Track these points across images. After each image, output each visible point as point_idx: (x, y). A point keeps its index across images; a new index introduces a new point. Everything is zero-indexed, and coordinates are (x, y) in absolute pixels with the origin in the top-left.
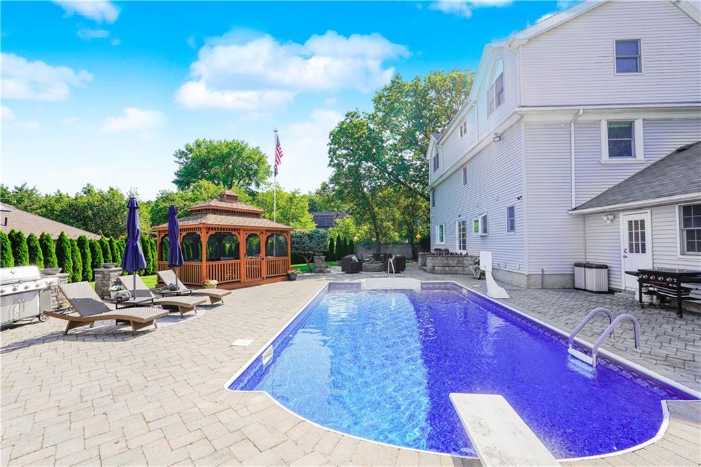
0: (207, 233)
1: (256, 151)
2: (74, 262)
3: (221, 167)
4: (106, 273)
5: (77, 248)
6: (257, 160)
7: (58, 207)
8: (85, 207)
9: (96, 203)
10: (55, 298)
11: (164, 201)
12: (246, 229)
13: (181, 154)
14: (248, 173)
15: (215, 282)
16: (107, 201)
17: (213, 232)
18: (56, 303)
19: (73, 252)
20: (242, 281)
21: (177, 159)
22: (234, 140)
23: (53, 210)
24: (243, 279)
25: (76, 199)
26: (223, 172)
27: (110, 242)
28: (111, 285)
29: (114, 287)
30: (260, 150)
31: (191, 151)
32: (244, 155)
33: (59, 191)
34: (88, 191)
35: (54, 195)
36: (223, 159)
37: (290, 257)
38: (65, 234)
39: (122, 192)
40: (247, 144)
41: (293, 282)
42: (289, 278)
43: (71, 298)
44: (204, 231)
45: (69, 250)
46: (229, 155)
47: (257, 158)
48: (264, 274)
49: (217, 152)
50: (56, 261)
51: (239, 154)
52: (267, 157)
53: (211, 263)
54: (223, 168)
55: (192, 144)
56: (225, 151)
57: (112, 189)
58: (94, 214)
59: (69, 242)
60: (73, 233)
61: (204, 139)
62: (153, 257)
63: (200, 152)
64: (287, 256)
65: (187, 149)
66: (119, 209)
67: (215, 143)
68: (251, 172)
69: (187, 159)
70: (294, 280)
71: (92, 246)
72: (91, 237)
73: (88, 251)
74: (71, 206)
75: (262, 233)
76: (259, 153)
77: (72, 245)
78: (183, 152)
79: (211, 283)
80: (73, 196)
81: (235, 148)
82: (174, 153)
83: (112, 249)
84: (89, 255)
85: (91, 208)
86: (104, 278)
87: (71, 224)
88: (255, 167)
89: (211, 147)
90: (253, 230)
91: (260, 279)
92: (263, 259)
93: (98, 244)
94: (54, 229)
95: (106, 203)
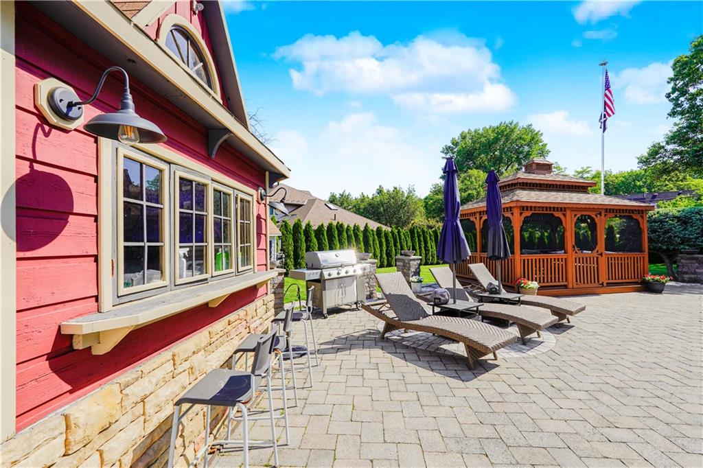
0: (521, 214)
1: (529, 129)
2: (375, 249)
3: (487, 155)
4: (406, 261)
5: (376, 237)
6: (528, 140)
7: (362, 206)
8: (379, 205)
9: (386, 201)
10: (367, 285)
11: (437, 194)
12: (575, 208)
13: (448, 149)
14: (518, 157)
15: (534, 285)
16: (393, 198)
17: (528, 214)
18: (368, 289)
19: (374, 240)
20: (570, 286)
21: (444, 155)
22: (501, 123)
23: (359, 209)
24: (572, 282)
25: (373, 198)
26: (489, 161)
27: (399, 232)
28: (411, 275)
29: (414, 277)
30: (533, 127)
31: (456, 144)
32: (514, 136)
33: (362, 194)
34: (380, 191)
35: (359, 197)
36: (489, 146)
37: (646, 253)
38: (369, 225)
39: (403, 190)
40: (517, 124)
41: (659, 295)
42: (649, 288)
43: (388, 293)
44: (517, 212)
45: (371, 239)
46: (496, 140)
47: (528, 138)
48: (604, 278)
49: (483, 140)
50: (363, 248)
51: (508, 138)
52: (542, 134)
53: (526, 257)
54: (489, 157)
55: (457, 136)
56: (492, 136)
57: (395, 188)
58: (384, 210)
59: (371, 232)
60: (373, 225)
61: (469, 130)
62: (432, 247)
63: (465, 143)
64: (641, 251)
65: (453, 144)
66: (401, 205)
67: (481, 132)
68: (521, 156)
69: (453, 153)
70: (660, 292)
71: (386, 235)
72: (384, 228)
73: (383, 240)
74: (370, 204)
75: (600, 214)
76: (532, 131)
77: (373, 235)
78: (450, 147)
79: (531, 286)
80: (371, 197)
81: (503, 132)
82: (441, 150)
83: (400, 239)
84: (384, 243)
85: (382, 206)
86: (404, 266)
87: (371, 219)
88: (526, 148)
89: (476, 136)
90: (585, 209)
91: (596, 285)
92: (601, 254)
93: (390, 234)
94: (361, 222)
95: (392, 200)
